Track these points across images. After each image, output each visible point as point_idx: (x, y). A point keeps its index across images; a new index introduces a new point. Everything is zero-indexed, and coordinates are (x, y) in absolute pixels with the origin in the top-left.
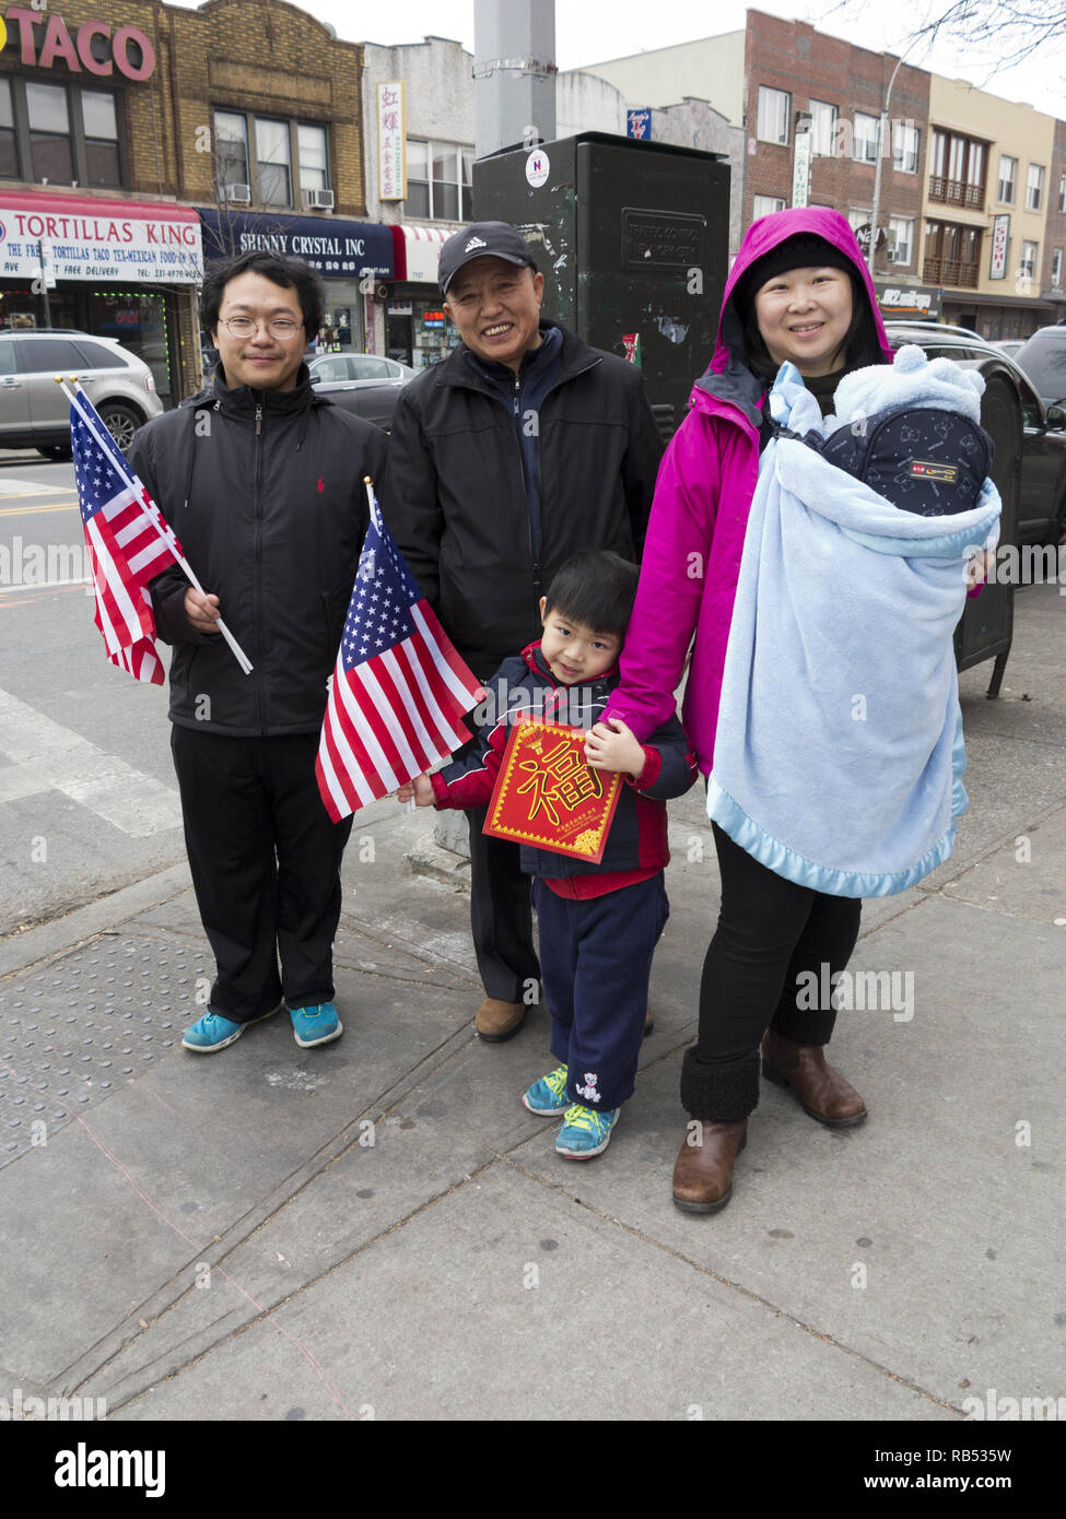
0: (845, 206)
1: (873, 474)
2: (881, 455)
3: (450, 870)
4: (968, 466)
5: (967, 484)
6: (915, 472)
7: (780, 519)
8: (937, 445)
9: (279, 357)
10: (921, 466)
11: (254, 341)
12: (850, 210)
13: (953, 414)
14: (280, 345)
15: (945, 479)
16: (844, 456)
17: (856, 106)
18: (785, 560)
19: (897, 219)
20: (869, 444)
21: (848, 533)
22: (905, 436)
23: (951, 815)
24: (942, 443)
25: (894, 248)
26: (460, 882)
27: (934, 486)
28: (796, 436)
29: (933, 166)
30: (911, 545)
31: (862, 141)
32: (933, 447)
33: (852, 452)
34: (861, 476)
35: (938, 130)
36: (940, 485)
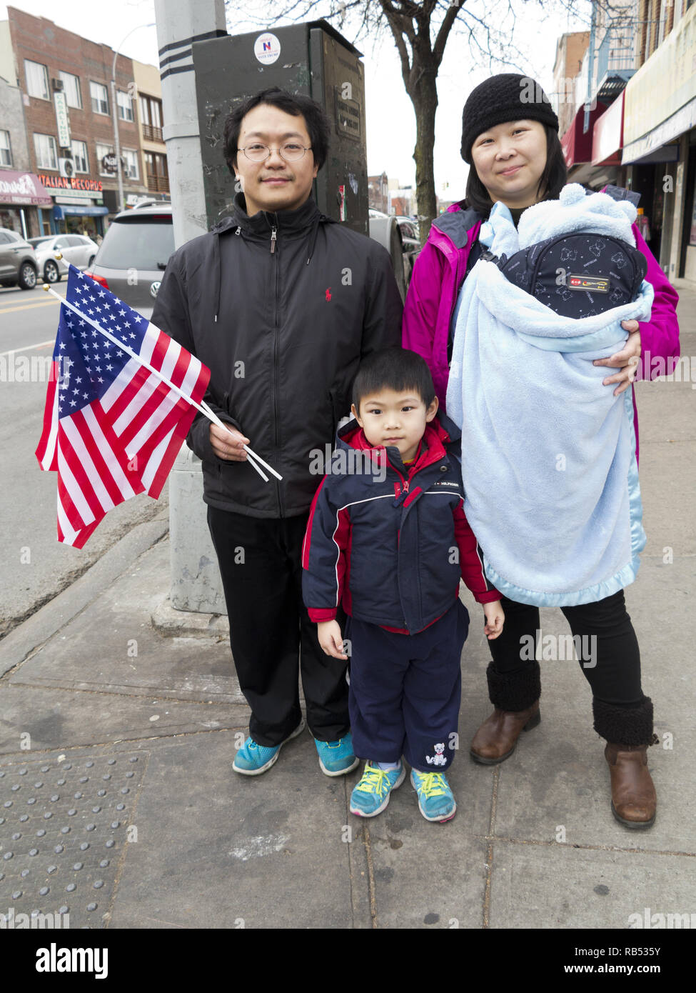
0: (93, 141)
1: (540, 287)
2: (544, 273)
3: (205, 627)
4: (619, 278)
5: (618, 292)
6: (573, 285)
7: (477, 323)
8: (591, 262)
9: (290, 179)
10: (578, 279)
11: (267, 164)
12: (97, 145)
13: (606, 237)
14: (290, 167)
15: (599, 289)
16: (517, 274)
17: (90, 77)
18: (480, 355)
19: (127, 151)
20: (536, 263)
21: (519, 334)
22: (565, 256)
23: (631, 550)
24: (596, 260)
25: (128, 169)
26: (218, 634)
27: (589, 295)
28: (494, 259)
29: (143, 118)
30: (568, 342)
31: (97, 100)
32: (588, 264)
33: (523, 272)
34: (530, 290)
35: (142, 95)
36: (594, 294)
